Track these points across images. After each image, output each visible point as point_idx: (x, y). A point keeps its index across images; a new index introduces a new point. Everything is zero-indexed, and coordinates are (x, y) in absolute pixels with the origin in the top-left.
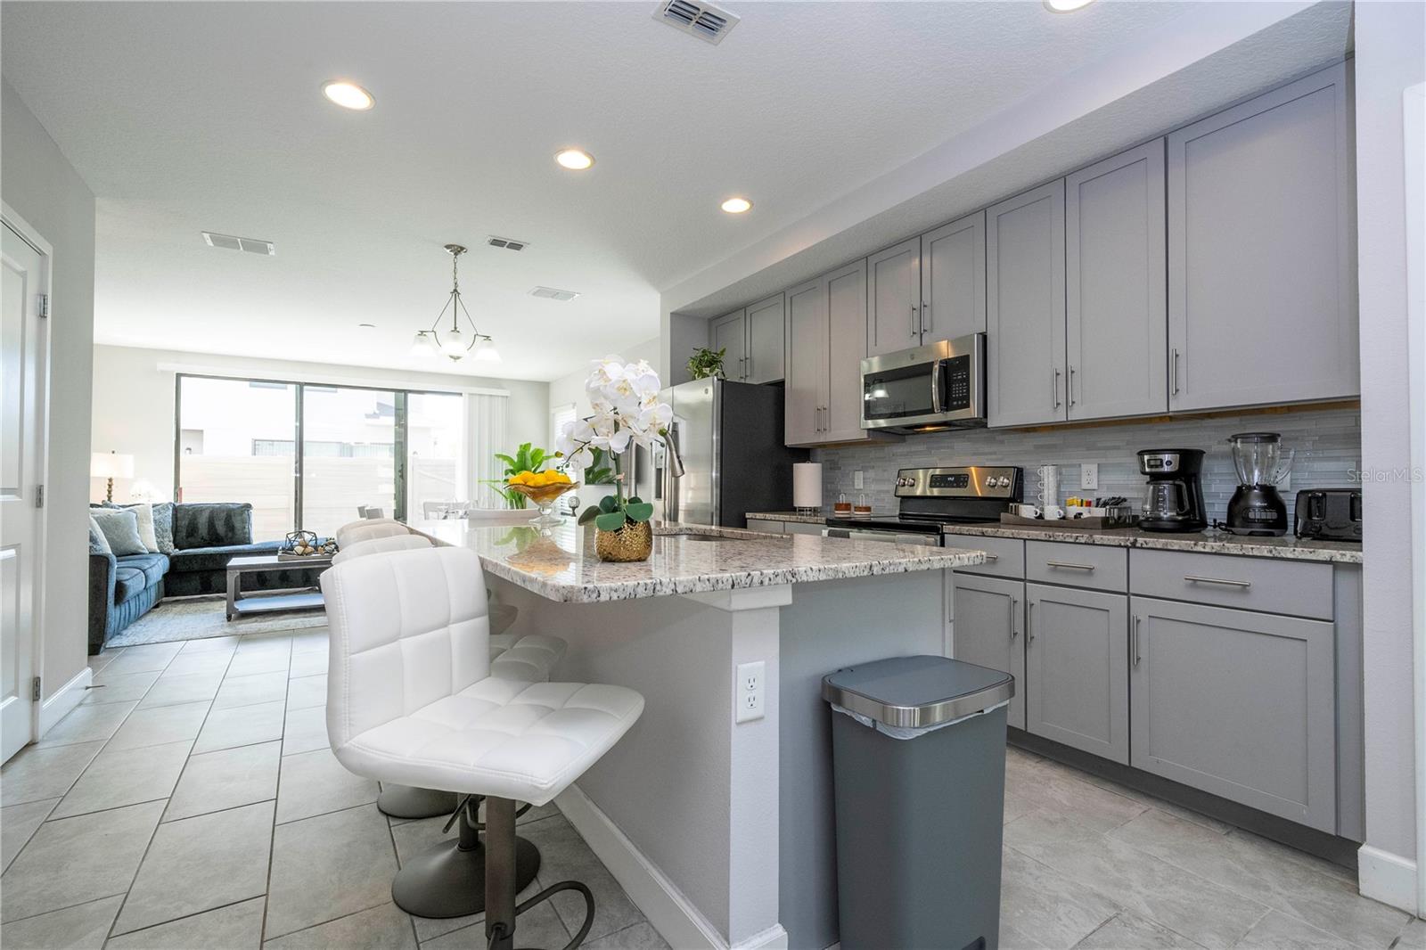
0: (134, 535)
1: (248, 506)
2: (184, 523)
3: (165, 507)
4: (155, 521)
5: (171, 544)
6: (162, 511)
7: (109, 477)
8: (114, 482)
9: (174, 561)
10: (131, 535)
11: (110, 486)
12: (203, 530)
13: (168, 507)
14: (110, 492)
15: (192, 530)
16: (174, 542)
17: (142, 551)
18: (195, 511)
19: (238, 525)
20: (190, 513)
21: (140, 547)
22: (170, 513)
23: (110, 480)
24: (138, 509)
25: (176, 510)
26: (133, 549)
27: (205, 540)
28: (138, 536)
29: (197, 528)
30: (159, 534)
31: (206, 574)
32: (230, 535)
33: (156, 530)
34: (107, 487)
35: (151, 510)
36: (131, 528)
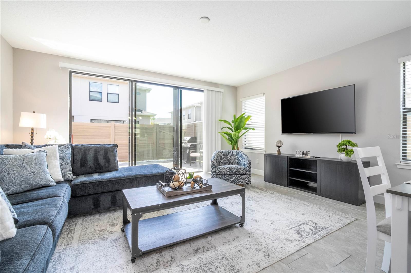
0: (44, 172)
1: (116, 146)
2: (79, 157)
3: (65, 146)
4: (60, 157)
5: (71, 172)
6: (64, 150)
7: (32, 126)
8: (34, 130)
9: (74, 189)
10: (41, 171)
11: (32, 133)
12: (91, 162)
13: (68, 147)
14: (32, 137)
15: (84, 162)
16: (73, 172)
17: (51, 184)
18: (85, 150)
19: (111, 158)
20: (82, 150)
21: (49, 181)
22: (70, 151)
23: (33, 129)
24: (47, 149)
25: (73, 148)
26: (43, 183)
27: (92, 169)
28: (48, 171)
29: (87, 160)
30: (63, 167)
31: (96, 196)
32: (107, 165)
33: (61, 163)
34: (31, 133)
35: (57, 149)
36: (42, 165)
